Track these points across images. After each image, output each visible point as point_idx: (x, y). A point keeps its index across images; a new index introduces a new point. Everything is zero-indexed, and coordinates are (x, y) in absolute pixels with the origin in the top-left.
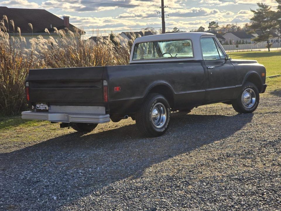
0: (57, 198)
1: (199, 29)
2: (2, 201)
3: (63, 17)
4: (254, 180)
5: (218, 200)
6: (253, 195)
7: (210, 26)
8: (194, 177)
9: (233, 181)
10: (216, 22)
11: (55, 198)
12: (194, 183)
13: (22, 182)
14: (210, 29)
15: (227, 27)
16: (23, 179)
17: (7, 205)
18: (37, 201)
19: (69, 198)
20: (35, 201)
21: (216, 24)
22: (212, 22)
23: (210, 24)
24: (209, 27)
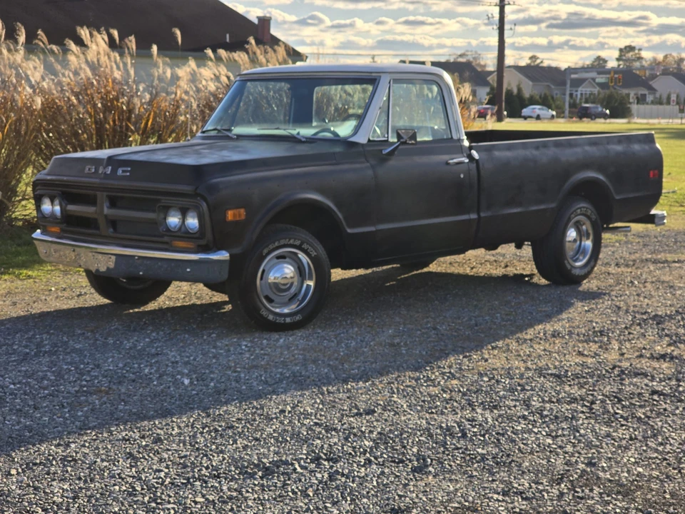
0: (191, 383)
1: (594, 62)
2: (86, 381)
3: (258, 17)
4: (587, 378)
5: (500, 407)
6: (574, 402)
7: (621, 56)
8: (468, 366)
9: (545, 377)
10: (637, 48)
11: (187, 382)
12: (464, 376)
13: (128, 353)
14: (621, 63)
15: (664, 61)
16: (131, 348)
17: (94, 386)
18: (151, 384)
19: (212, 384)
20: (148, 384)
21: (637, 51)
22: (626, 47)
23: (621, 50)
24: (618, 60)
